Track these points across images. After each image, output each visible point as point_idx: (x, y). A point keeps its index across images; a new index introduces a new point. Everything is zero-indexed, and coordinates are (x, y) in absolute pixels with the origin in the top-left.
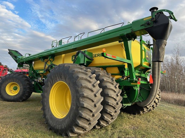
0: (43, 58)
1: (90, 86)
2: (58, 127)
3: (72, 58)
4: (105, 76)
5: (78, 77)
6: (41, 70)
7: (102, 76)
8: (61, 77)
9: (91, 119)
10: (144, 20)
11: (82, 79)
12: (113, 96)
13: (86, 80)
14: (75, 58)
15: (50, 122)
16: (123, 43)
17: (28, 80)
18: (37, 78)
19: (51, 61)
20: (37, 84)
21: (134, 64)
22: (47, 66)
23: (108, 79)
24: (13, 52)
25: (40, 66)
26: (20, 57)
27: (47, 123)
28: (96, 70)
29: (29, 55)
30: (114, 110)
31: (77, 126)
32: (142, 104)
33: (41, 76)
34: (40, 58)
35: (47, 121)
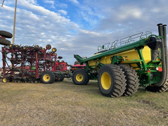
0: (95, 59)
1: (119, 74)
2: (107, 93)
3: (111, 59)
4: (128, 69)
5: (113, 71)
6: (94, 66)
7: (126, 69)
8: (105, 71)
9: (121, 89)
10: (145, 39)
11: (115, 71)
12: (132, 79)
13: (117, 72)
14: (112, 59)
15: (103, 91)
16: (137, 50)
17: (86, 72)
18: (91, 71)
19: (99, 61)
20: (91, 75)
21: (146, 61)
22: (97, 64)
23: (130, 70)
24: (76, 56)
25: (93, 64)
26: (81, 59)
27: (101, 92)
28: (123, 66)
29: (86, 58)
30: (134, 87)
31: (115, 92)
32: (158, 85)
33: (94, 70)
34: (93, 60)
35: (101, 91)
